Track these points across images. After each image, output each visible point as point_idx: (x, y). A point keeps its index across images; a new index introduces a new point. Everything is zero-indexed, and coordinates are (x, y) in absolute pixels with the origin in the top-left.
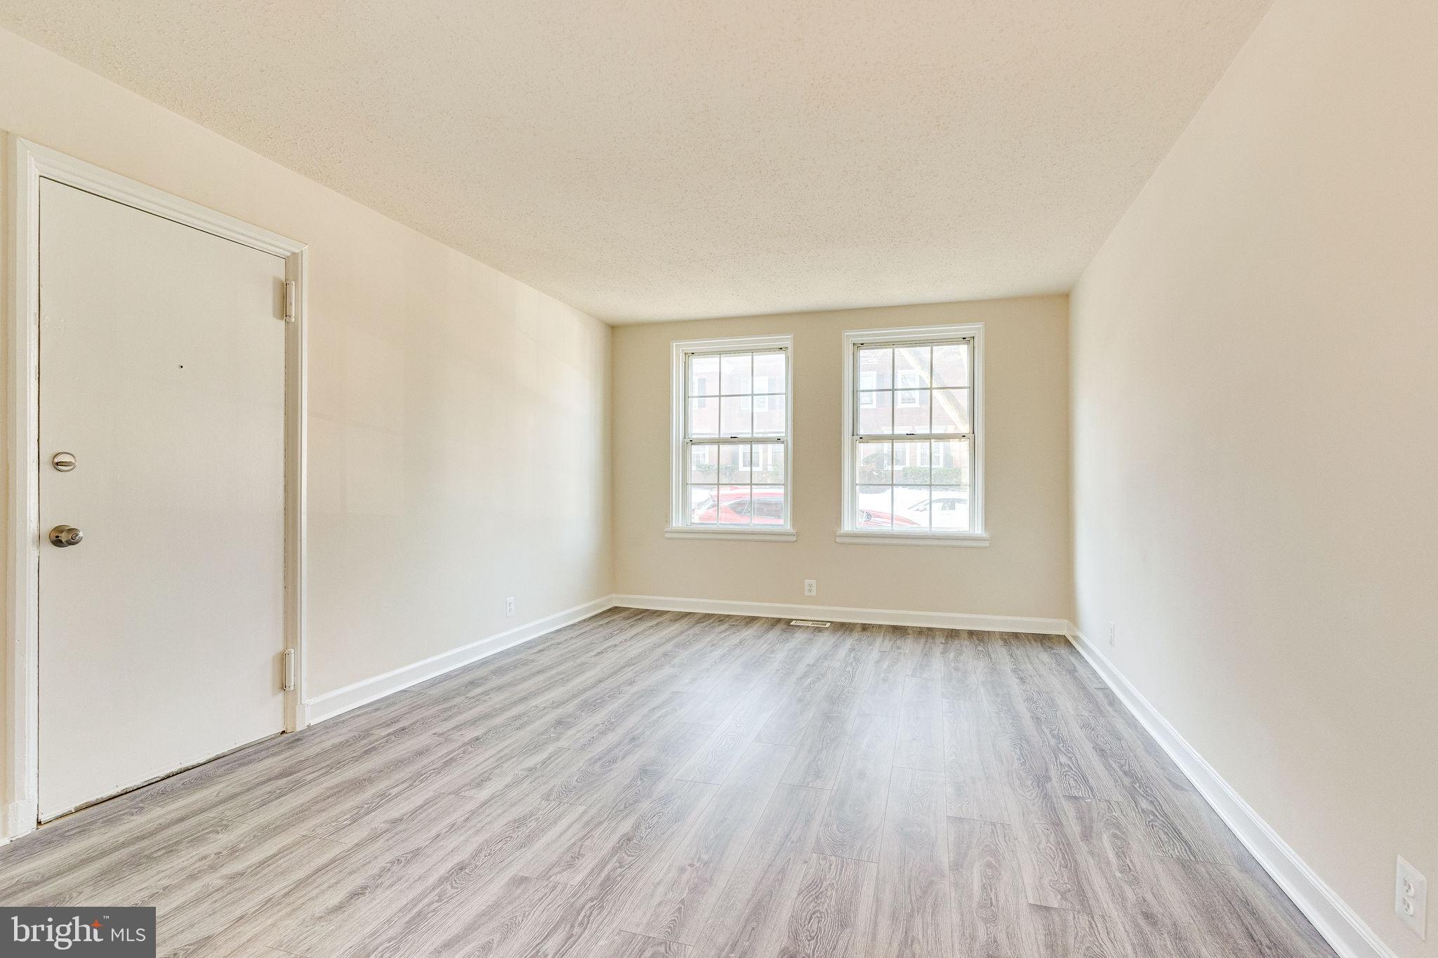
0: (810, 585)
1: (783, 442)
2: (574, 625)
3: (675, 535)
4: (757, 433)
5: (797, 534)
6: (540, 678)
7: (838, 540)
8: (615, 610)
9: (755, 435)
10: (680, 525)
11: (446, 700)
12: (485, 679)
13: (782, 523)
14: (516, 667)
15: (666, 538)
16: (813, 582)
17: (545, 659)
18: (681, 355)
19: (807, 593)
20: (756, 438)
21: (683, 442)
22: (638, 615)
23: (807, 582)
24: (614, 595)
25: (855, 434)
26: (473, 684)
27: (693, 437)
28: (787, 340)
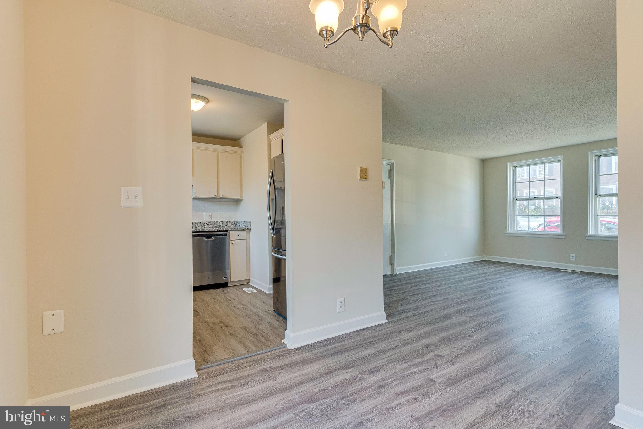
0: (573, 256)
1: (559, 198)
2: (468, 263)
3: (509, 235)
4: (547, 195)
5: (566, 235)
6: (455, 273)
7: (586, 238)
8: (485, 260)
9: (546, 196)
10: (512, 231)
11: (428, 274)
12: (439, 271)
13: (559, 231)
14: (448, 270)
15: (506, 236)
16: (574, 255)
17: (457, 269)
18: (512, 167)
19: (571, 259)
20: (546, 197)
21: (513, 201)
22: (494, 262)
23: (571, 255)
24: (485, 256)
25: (597, 193)
26: (435, 272)
27: (518, 198)
28: (560, 157)
